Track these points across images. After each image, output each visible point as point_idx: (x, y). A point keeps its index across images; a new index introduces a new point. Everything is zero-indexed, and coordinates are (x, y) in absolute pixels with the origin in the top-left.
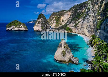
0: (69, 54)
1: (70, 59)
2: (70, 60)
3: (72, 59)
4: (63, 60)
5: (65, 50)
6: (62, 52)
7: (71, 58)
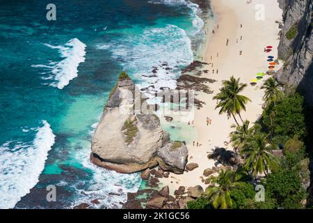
0: (150, 134)
1: (157, 152)
2: (155, 154)
3: (163, 152)
4: (127, 156)
5: (132, 119)
6: (123, 129)
7: (157, 149)
